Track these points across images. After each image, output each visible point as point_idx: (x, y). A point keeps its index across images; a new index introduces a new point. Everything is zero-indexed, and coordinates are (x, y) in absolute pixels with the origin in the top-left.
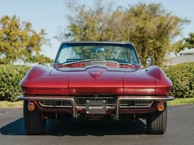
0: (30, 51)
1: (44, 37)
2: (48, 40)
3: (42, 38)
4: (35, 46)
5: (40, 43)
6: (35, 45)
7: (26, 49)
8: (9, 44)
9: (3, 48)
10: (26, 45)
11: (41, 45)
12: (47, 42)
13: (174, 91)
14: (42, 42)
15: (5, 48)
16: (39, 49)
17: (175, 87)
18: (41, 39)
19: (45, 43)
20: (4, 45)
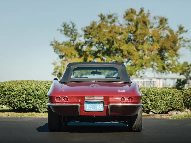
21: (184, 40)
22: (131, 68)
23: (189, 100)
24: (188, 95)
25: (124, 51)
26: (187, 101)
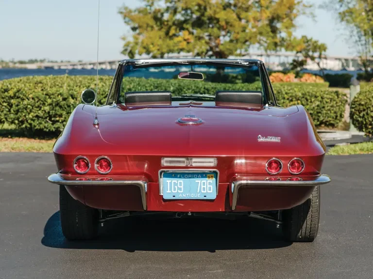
0: (274, 30)
2: (310, 6)
3: (298, 3)
4: (283, 18)
5: (295, 11)
6: (284, 16)
7: (267, 25)
8: (234, 16)
9: (223, 23)
10: (268, 17)
11: (296, 16)
12: (308, 11)
14: (298, 11)
15: (227, 23)
16: (293, 26)
18: (295, 5)
19: (304, 13)
20: (225, 18)
21: (304, 6)
22: (229, 46)
23: (364, 115)
24: (360, 104)
25: (220, 20)
26: (360, 117)
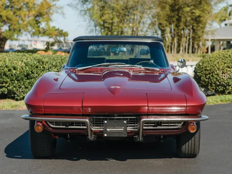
0: (38, 22)
1: (55, 5)
2: (61, 8)
3: (53, 5)
4: (44, 15)
5: (51, 11)
6: (45, 14)
7: (33, 20)
8: (12, 13)
9: (5, 18)
10: (34, 14)
11: (52, 14)
12: (59, 11)
13: (214, 85)
14: (53, 11)
15: (7, 18)
16: (50, 20)
17: (214, 81)
18: (51, 6)
19: (57, 12)
20: (6, 15)
21: (56, 7)
22: (9, 33)
25: (3, 16)
